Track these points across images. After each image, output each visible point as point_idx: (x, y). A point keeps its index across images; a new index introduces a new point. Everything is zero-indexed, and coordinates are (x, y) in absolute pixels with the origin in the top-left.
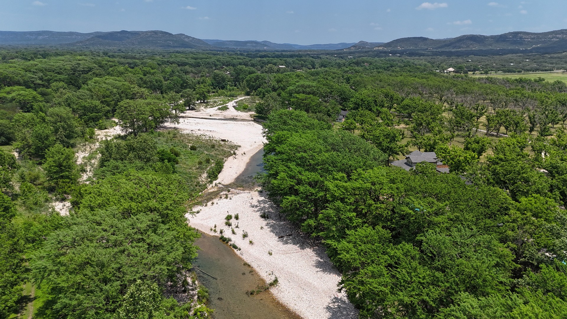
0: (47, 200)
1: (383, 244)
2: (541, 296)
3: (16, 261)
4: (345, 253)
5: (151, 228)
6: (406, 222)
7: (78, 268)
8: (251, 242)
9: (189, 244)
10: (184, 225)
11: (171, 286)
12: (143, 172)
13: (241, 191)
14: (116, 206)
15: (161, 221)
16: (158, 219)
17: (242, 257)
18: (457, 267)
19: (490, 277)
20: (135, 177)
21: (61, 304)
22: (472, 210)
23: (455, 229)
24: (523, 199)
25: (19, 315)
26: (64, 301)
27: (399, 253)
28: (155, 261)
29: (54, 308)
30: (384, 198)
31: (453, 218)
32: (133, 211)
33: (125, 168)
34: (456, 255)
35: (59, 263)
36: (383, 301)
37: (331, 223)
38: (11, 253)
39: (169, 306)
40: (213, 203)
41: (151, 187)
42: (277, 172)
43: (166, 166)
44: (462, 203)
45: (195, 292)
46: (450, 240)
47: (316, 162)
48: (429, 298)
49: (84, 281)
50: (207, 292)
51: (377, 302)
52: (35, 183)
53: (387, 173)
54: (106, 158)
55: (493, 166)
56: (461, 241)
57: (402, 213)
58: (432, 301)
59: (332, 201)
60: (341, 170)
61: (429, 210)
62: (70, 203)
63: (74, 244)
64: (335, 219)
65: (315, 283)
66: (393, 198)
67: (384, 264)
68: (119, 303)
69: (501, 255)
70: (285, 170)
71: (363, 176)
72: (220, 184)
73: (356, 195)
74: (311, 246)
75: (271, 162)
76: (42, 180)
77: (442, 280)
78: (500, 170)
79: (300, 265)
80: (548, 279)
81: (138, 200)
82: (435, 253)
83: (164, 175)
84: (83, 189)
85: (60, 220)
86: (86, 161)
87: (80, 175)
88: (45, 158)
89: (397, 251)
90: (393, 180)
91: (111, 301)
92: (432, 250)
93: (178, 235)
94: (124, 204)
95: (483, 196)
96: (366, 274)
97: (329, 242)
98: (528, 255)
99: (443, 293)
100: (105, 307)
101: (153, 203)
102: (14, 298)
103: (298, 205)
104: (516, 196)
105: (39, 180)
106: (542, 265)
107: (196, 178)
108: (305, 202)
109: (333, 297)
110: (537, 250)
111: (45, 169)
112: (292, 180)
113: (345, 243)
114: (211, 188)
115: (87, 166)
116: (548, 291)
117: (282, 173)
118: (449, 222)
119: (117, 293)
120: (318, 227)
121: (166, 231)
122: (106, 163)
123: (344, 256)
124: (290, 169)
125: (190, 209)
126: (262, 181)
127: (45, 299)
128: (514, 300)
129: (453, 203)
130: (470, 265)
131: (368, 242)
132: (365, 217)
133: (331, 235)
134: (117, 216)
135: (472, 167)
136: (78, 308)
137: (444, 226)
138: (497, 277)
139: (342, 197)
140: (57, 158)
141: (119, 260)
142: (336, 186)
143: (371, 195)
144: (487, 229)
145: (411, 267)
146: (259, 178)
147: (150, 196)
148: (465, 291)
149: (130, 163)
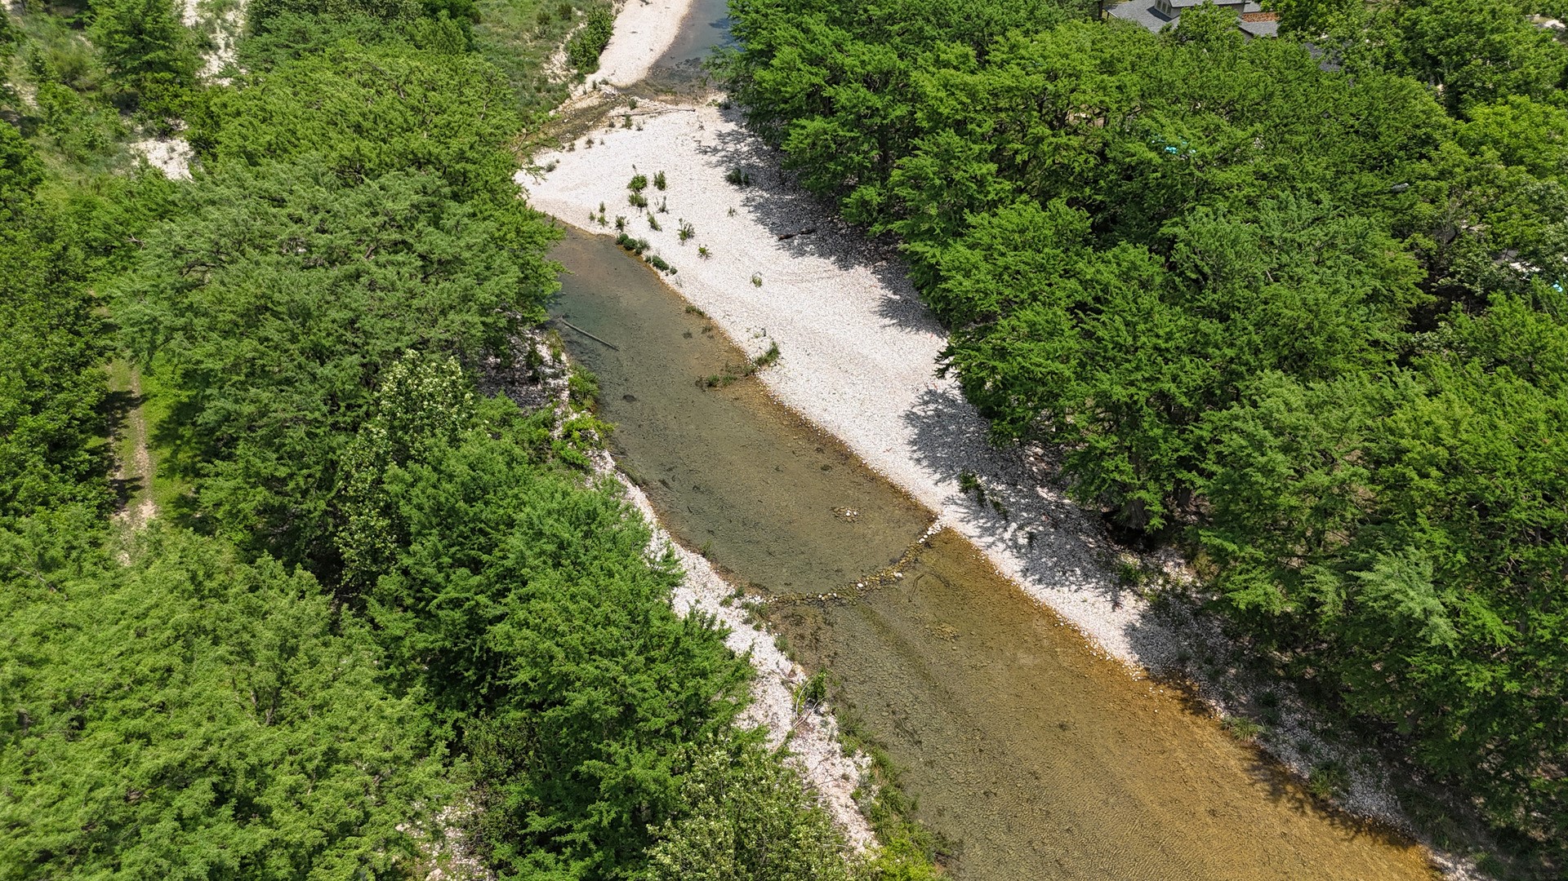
0: (120, 136)
1: (1068, 249)
2: (1476, 375)
3: (72, 304)
4: (959, 277)
5: (424, 212)
6: (1135, 185)
7: (241, 322)
8: (703, 252)
9: (533, 255)
10: (515, 204)
11: (497, 367)
12: (380, 50)
13: (669, 106)
14: (317, 149)
15: (450, 195)
16: (439, 187)
17: (681, 291)
18: (1264, 307)
19: (1346, 330)
20: (360, 65)
21: (216, 413)
22: (1326, 148)
23: (1271, 203)
24: (1480, 111)
25: (110, 439)
26: (219, 404)
27: (1108, 275)
28: (447, 302)
29: (199, 422)
30: (1079, 118)
31: (1270, 172)
32: (368, 165)
33: (325, 37)
34: (1264, 273)
35: (190, 307)
36: (1057, 396)
37: (924, 196)
38: (52, 283)
39: (498, 417)
40: (590, 142)
41: (409, 95)
42: (770, 45)
43: (445, 29)
44: (1301, 129)
45: (563, 381)
46: (1254, 234)
47: (887, 11)
48: (1178, 387)
49: (263, 355)
50: (592, 381)
51: (1040, 399)
52: (76, 83)
53: (1093, 43)
54: (266, 5)
55: (1410, 11)
56: (1284, 235)
57: (1128, 160)
58: (1185, 394)
59: (932, 130)
60: (960, 37)
61: (1206, 149)
62: (186, 144)
63: (217, 257)
64: (937, 182)
65: (878, 357)
66: (1105, 117)
67: (1063, 304)
68: (365, 408)
69: (1388, 271)
70: (796, 39)
71: (1023, 52)
72: (607, 83)
73: (1001, 110)
74: (869, 260)
75: (754, 15)
76: (92, 76)
77: (1216, 341)
78: (1428, 23)
79: (837, 310)
80: (1505, 331)
81: (377, 133)
82: (1206, 269)
83: (443, 57)
84: (215, 100)
85: (167, 190)
86: (209, 15)
87: (201, 59)
88: (89, 8)
89: (1102, 267)
90: (1111, 64)
91: (343, 404)
92: (1199, 263)
93: (502, 233)
94: (341, 145)
95: (1365, 104)
96: (1014, 329)
97: (918, 247)
98: (1462, 270)
99: (1215, 373)
100: (330, 420)
101: (421, 141)
102: (89, 399)
103: (833, 146)
104: (1459, 101)
105: (85, 74)
106: (1495, 295)
107: (535, 65)
108: (853, 134)
109: (923, 390)
110: (1489, 253)
111: (97, 42)
112: (815, 70)
113: (961, 249)
114: (581, 97)
115: (214, 31)
116: (1500, 362)
117: (786, 49)
118: (1256, 182)
119: (355, 385)
120: (887, 205)
121: (466, 220)
122: (268, 23)
123: (959, 285)
124: (810, 35)
125: (526, 160)
126: (729, 73)
127: (171, 401)
128: (1402, 387)
129: (1275, 127)
130: (1297, 298)
131: (1025, 245)
132: (1023, 176)
133: (925, 227)
134: (326, 179)
135: (1349, 15)
136: (260, 423)
137: (1240, 195)
138: (1368, 328)
139: (958, 117)
140: (123, 8)
141: (348, 300)
142: (945, 86)
143: (1044, 111)
144: (1361, 202)
145: (1138, 309)
146: (720, 66)
147: (411, 120)
148: (1274, 368)
149: (339, 20)
